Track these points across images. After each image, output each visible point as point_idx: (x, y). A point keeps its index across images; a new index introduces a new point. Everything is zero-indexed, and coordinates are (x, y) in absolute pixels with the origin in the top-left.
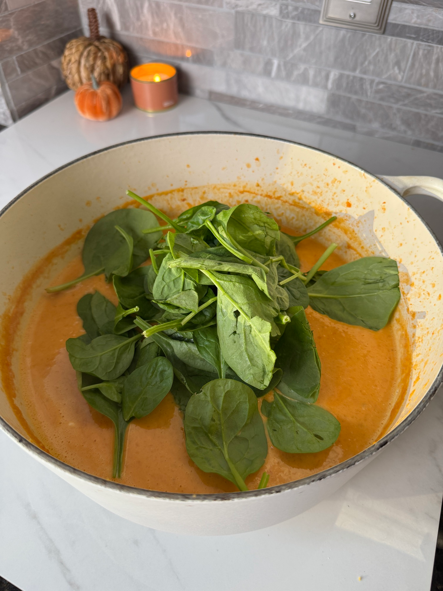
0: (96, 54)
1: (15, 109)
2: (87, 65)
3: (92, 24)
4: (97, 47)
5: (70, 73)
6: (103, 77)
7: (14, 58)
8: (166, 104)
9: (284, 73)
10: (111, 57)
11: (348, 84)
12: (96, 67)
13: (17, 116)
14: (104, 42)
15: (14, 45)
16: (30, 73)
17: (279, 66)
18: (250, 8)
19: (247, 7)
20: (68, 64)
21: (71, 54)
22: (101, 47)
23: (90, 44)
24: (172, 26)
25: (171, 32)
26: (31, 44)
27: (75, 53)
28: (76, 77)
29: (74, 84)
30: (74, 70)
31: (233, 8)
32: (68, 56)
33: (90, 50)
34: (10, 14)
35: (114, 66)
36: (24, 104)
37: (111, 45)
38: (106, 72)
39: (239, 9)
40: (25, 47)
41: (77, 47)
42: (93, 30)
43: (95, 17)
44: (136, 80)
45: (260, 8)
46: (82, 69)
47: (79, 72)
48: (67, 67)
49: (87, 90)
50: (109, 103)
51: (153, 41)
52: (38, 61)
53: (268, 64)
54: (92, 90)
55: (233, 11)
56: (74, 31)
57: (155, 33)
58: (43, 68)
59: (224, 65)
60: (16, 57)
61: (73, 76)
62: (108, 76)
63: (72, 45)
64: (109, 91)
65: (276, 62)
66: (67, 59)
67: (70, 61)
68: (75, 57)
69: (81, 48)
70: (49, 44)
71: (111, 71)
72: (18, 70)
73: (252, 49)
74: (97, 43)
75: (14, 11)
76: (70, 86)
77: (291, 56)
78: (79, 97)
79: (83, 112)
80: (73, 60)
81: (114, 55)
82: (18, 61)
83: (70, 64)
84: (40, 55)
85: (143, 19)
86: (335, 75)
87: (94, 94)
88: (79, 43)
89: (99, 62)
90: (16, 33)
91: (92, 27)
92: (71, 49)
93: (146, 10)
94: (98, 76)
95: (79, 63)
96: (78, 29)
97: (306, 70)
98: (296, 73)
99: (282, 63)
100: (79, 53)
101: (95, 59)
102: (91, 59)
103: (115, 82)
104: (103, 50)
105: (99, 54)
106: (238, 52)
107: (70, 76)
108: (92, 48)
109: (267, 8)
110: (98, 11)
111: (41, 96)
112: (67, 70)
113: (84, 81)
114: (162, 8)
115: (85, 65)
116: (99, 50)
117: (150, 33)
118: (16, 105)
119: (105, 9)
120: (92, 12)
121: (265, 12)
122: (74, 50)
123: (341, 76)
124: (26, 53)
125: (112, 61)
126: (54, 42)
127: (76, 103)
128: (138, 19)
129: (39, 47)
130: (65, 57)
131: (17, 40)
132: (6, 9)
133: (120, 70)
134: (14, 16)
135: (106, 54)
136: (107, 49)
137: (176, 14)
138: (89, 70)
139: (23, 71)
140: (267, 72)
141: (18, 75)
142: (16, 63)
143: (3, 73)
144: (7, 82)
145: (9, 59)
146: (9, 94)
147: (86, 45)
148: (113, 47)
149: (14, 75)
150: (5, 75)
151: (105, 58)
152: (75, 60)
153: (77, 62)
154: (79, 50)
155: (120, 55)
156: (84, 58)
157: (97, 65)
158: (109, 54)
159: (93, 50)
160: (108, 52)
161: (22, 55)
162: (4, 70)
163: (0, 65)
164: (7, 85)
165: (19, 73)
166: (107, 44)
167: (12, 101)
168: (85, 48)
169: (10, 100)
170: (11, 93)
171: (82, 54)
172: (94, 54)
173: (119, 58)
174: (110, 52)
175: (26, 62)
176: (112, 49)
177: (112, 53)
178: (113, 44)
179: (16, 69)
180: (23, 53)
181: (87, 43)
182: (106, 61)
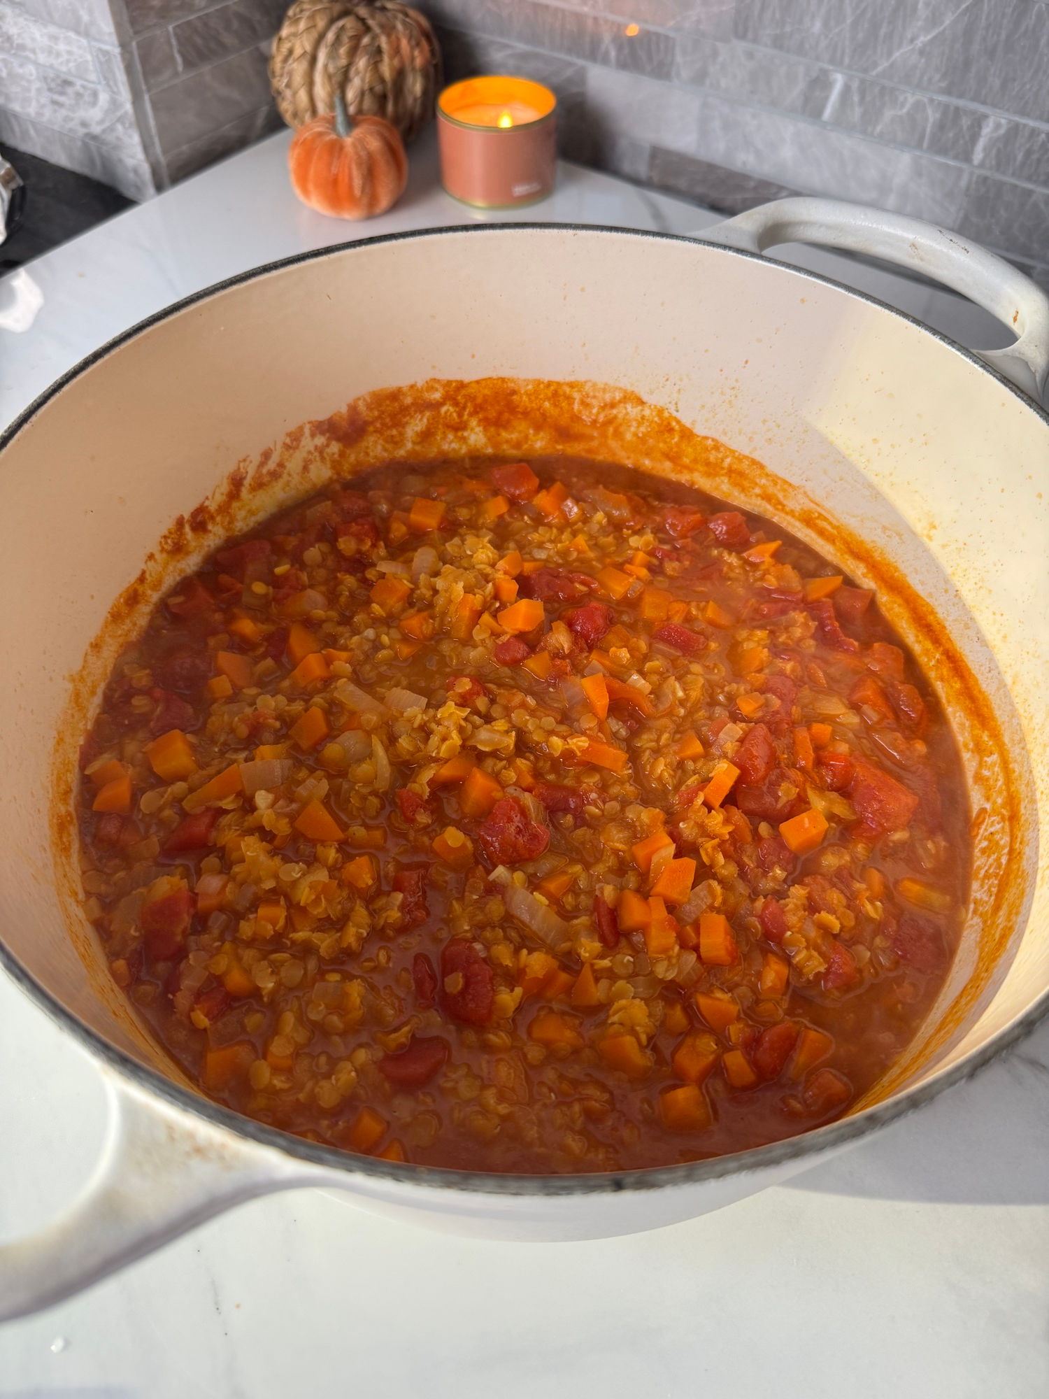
0: (357, 39)
1: (163, 160)
2: (331, 69)
4: (363, 20)
5: (288, 85)
6: (368, 103)
7: (170, 28)
8: (519, 190)
9: (856, 113)
10: (397, 51)
11: (1028, 153)
12: (352, 72)
13: (166, 180)
14: (384, 8)
16: (206, 69)
17: (846, 91)
20: (285, 60)
21: (295, 35)
22: (371, 22)
23: (345, 13)
27: (302, 33)
28: (303, 96)
29: (295, 115)
30: (298, 79)
32: (287, 38)
33: (343, 28)
35: (400, 75)
36: (187, 146)
37: (400, 16)
38: (378, 88)
41: (312, 17)
44: (447, 117)
46: (319, 77)
47: (310, 84)
48: (283, 68)
49: (320, 134)
50: (370, 174)
52: (228, 39)
53: (820, 83)
54: (333, 136)
58: (241, 59)
59: (699, 78)
60: (174, 28)
61: (295, 94)
62: (382, 99)
63: (302, 11)
64: (375, 144)
65: (839, 80)
66: (285, 47)
67: (291, 52)
68: (303, 45)
69: (321, 23)
71: (389, 85)
72: (179, 59)
73: (778, 43)
74: (363, 11)
76: (288, 117)
77: (883, 65)
78: (297, 151)
79: (305, 191)
80: (298, 51)
81: (404, 43)
82: (176, 34)
83: (290, 61)
84: (235, 25)
86: (998, 126)
87: (335, 148)
88: (319, 7)
89: (362, 63)
92: (296, 21)
94: (356, 97)
95: (313, 60)
97: (918, 106)
98: (888, 114)
99: (855, 85)
100: (315, 34)
101: (353, 52)
102: (343, 51)
103: (396, 120)
104: (377, 30)
105: (366, 40)
106: (740, 46)
107: (288, 93)
108: (348, 23)
111: (228, 130)
112: (282, 75)
113: (321, 108)
115: (326, 67)
116: (368, 29)
118: (165, 152)
122: (302, 25)
123: (1015, 130)
124: (199, 18)
125: (396, 62)
127: (291, 164)
130: (280, 39)
133: (416, 86)
135: (383, 42)
136: (389, 30)
138: (334, 80)
139: (188, 64)
140: (811, 108)
141: (176, 74)
142: (174, 42)
143: (139, 67)
144: (149, 90)
145: (158, 32)
146: (152, 122)
147: (335, 14)
148: (404, 23)
149: (167, 74)
150: (145, 74)
151: (379, 51)
152: (302, 52)
153: (308, 57)
154: (315, 26)
155: (418, 44)
156: (326, 47)
157: (357, 69)
158: (389, 42)
159: (352, 28)
160: (389, 35)
161: (189, 23)
162: (144, 59)
163: (134, 44)
164: (146, 97)
165: (180, 68)
166: (389, 14)
167: (156, 140)
168: (332, 21)
169: (151, 137)
170: (156, 118)
171: (322, 37)
172: (351, 38)
173: (416, 53)
174: (393, 37)
175: (199, 41)
176: (400, 26)
177: (398, 40)
178: (406, 15)
179: (172, 58)
180: (192, 17)
181: (337, 8)
182: (381, 60)
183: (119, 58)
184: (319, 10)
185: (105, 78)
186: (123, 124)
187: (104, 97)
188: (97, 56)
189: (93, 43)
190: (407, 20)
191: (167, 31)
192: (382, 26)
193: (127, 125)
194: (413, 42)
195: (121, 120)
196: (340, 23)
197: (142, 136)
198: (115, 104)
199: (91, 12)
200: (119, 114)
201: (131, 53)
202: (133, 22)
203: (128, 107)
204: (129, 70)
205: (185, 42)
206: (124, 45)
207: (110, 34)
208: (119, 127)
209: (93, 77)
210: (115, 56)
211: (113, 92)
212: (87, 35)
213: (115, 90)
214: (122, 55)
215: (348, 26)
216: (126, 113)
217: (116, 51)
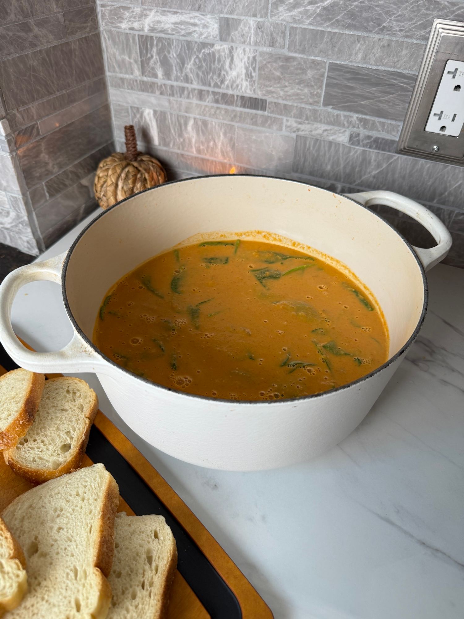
0: (135, 176)
1: (41, 237)
2: (125, 188)
3: (130, 142)
4: (136, 168)
5: (105, 195)
7: (43, 183)
10: (152, 178)
13: (43, 244)
14: (142, 160)
15: (43, 170)
16: (59, 196)
18: (314, 133)
19: (311, 131)
20: (103, 185)
21: (107, 176)
22: (140, 168)
23: (128, 165)
24: (219, 145)
25: (218, 151)
26: (60, 166)
27: (111, 175)
28: (111, 199)
30: (110, 193)
31: (294, 132)
32: (102, 177)
33: (128, 171)
34: (41, 139)
36: (51, 230)
37: (150, 163)
39: (301, 133)
40: (56, 170)
41: (114, 169)
42: (131, 148)
43: (133, 135)
45: (325, 133)
46: (119, 192)
47: (115, 194)
48: (101, 189)
51: (196, 158)
52: (67, 182)
55: (294, 135)
56: (105, 145)
57: (199, 151)
58: (73, 188)
60: (45, 183)
61: (108, 198)
63: (107, 165)
65: (339, 187)
66: (102, 180)
67: (105, 182)
68: (111, 180)
69: (118, 171)
70: (80, 163)
72: (47, 195)
73: (312, 173)
74: (135, 164)
75: (45, 135)
77: (358, 181)
80: (109, 182)
81: (155, 175)
82: (46, 186)
83: (105, 186)
84: (71, 176)
85: (186, 135)
89: (138, 185)
90: (47, 156)
91: (129, 146)
92: (106, 170)
93: (190, 128)
95: (116, 186)
96: (109, 142)
99: (346, 188)
100: (116, 175)
101: (134, 182)
102: (130, 181)
104: (143, 171)
105: (139, 176)
106: (295, 175)
107: (104, 198)
108: (130, 169)
109: (334, 134)
110: (136, 129)
111: (69, 218)
112: (101, 192)
114: (210, 126)
115: (123, 188)
116: (139, 171)
117: (194, 150)
118: (42, 233)
119: (142, 123)
120: (129, 130)
121: (331, 138)
122: (110, 172)
124: (55, 177)
125: (153, 183)
126: (85, 159)
128: (181, 135)
129: (70, 168)
130: (99, 177)
131: (47, 164)
132: (38, 134)
134: (45, 140)
135: (147, 176)
136: (148, 170)
137: (225, 134)
138: (127, 193)
139: (51, 195)
141: (46, 201)
142: (45, 188)
143: (30, 201)
144: (35, 210)
145: (38, 186)
146: (36, 222)
147: (124, 166)
148: (153, 166)
149: (42, 201)
150: (33, 203)
151: (145, 179)
152: (111, 183)
153: (114, 184)
154: (116, 172)
155: (160, 174)
156: (122, 180)
157: (137, 188)
158: (149, 176)
159: (132, 172)
160: (149, 173)
161: (51, 180)
162: (33, 199)
163: (28, 193)
164: (34, 213)
165: (48, 198)
166: (145, 163)
167: (38, 230)
168: (123, 169)
169: (36, 228)
170: (38, 220)
171: (119, 176)
172: (133, 176)
173: (160, 178)
174: (150, 173)
175: (55, 185)
176: (152, 168)
177: (152, 173)
178: (152, 162)
179: (45, 195)
180: (52, 177)
181: (124, 163)
182: (147, 183)
183: (21, 200)
184: (117, 165)
185: (14, 207)
186: (22, 224)
187: (13, 214)
188: (10, 198)
189: (8, 193)
190: (154, 164)
191: (43, 185)
192: (145, 170)
193: (24, 225)
194: (158, 174)
195: (22, 223)
196: (126, 170)
197: (32, 229)
198: (18, 217)
199: (7, 182)
200: (20, 220)
201: (27, 197)
202: (28, 184)
203: (26, 218)
204: (26, 204)
205: (49, 187)
206: (24, 194)
207: (17, 191)
208: (20, 225)
209: (8, 206)
210: (19, 199)
211: (18, 212)
212: (5, 190)
213: (19, 211)
214: (23, 199)
215: (131, 171)
216: (24, 220)
217: (20, 197)
